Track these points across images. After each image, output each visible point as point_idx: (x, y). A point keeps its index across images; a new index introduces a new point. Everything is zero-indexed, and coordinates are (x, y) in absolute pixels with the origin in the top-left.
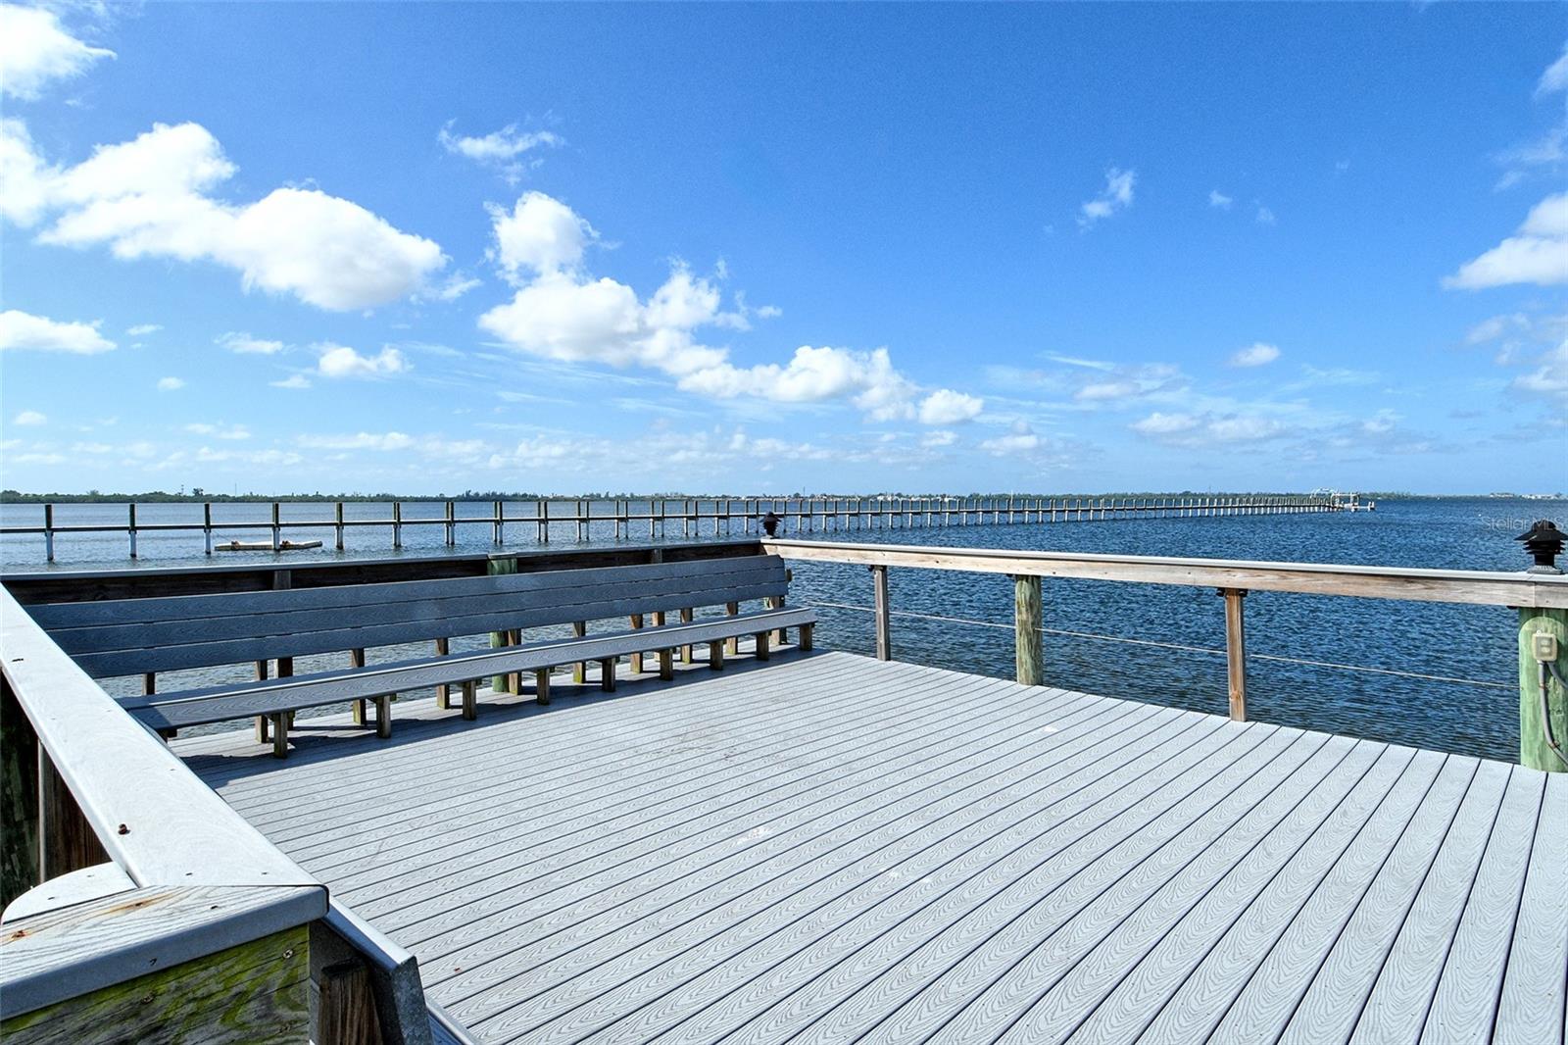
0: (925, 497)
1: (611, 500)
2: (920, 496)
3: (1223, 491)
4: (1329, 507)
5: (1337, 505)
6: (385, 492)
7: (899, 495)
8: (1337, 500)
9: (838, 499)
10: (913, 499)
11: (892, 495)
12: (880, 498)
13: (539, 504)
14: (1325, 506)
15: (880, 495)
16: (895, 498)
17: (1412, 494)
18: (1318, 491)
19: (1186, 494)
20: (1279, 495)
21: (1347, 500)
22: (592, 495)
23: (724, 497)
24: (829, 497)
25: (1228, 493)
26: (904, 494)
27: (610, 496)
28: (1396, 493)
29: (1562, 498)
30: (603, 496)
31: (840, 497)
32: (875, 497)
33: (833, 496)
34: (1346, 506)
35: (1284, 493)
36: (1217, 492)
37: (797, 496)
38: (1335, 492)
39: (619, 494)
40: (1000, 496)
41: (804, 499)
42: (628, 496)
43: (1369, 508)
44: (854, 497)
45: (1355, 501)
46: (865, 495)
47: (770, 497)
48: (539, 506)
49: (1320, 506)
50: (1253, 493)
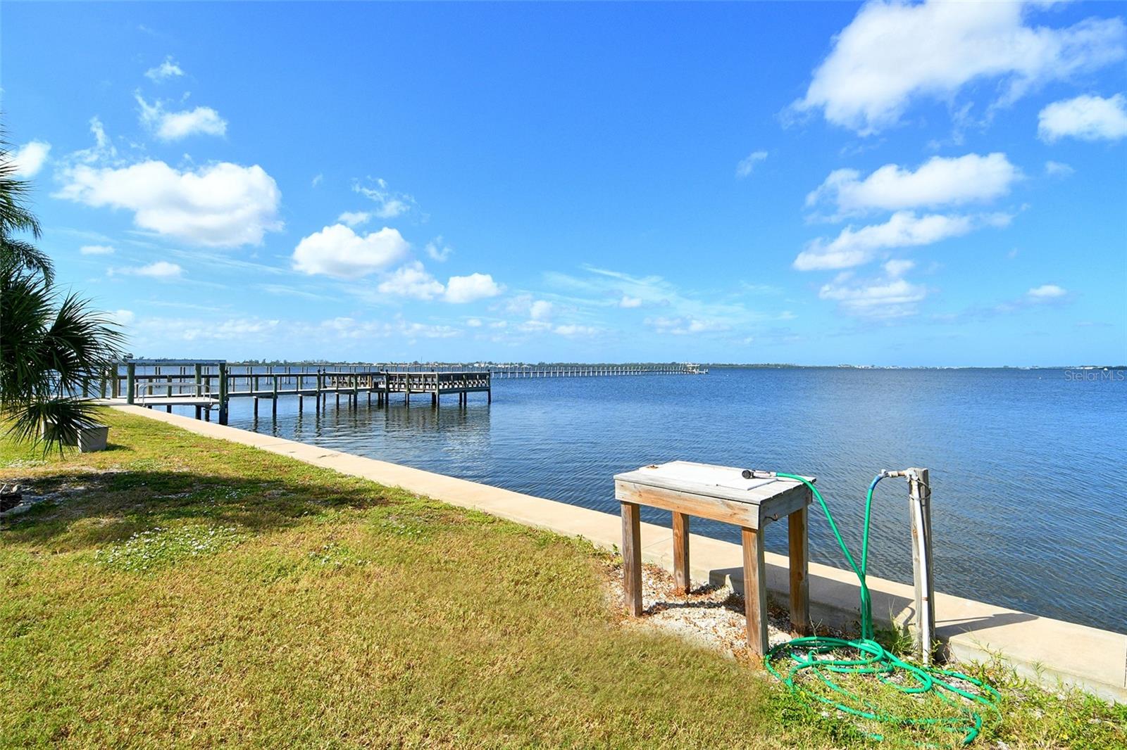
0: (508, 364)
1: (267, 365)
2: (505, 364)
5: (689, 370)
7: (490, 363)
9: (446, 366)
10: (499, 366)
11: (485, 363)
12: (476, 365)
15: (477, 363)
16: (487, 365)
17: (796, 365)
21: (695, 368)
23: (360, 363)
24: (439, 364)
26: (494, 363)
27: (266, 362)
29: (875, 367)
30: (260, 362)
31: (447, 364)
32: (472, 364)
33: (443, 364)
34: (693, 371)
39: (274, 360)
42: (282, 362)
43: (704, 372)
44: (458, 364)
47: (395, 364)
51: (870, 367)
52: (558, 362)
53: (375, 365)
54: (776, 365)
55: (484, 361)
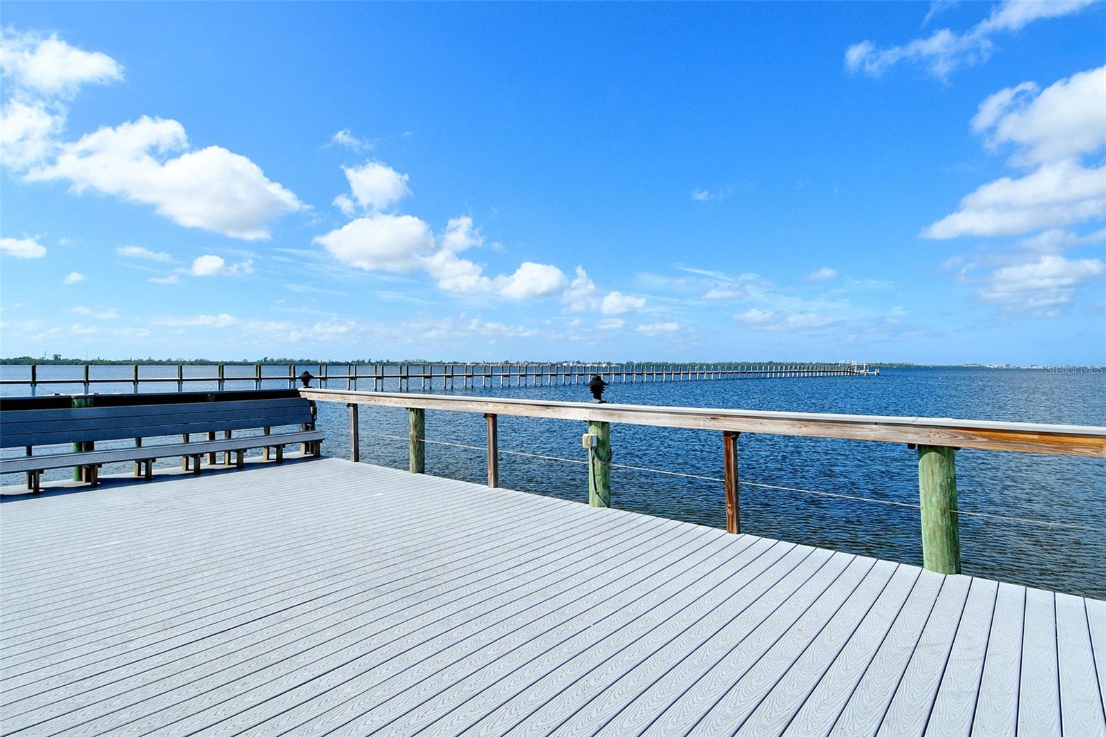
0: (595, 364)
1: (372, 364)
2: (593, 363)
3: (794, 361)
4: (850, 372)
5: (855, 371)
6: (202, 358)
7: (578, 362)
8: (856, 368)
11: (574, 362)
12: (564, 364)
13: (290, 367)
14: (847, 372)
15: (565, 362)
16: (575, 364)
17: (915, 364)
18: (843, 362)
19: (770, 363)
20: (830, 364)
21: (862, 368)
22: (358, 361)
24: (529, 363)
25: (798, 363)
26: (582, 362)
27: (372, 361)
28: (905, 363)
30: (366, 362)
31: (537, 363)
32: (561, 364)
33: (532, 363)
34: (861, 371)
35: (834, 363)
36: (790, 362)
37: (507, 362)
38: (854, 363)
39: (379, 360)
40: (648, 363)
41: (512, 365)
42: (385, 361)
43: (875, 373)
45: (866, 368)
46: (554, 362)
47: (488, 363)
48: (290, 369)
49: (844, 372)
50: (814, 363)
51: (1004, 367)
52: (646, 362)
53: (468, 364)
54: (891, 364)
55: (572, 360)
